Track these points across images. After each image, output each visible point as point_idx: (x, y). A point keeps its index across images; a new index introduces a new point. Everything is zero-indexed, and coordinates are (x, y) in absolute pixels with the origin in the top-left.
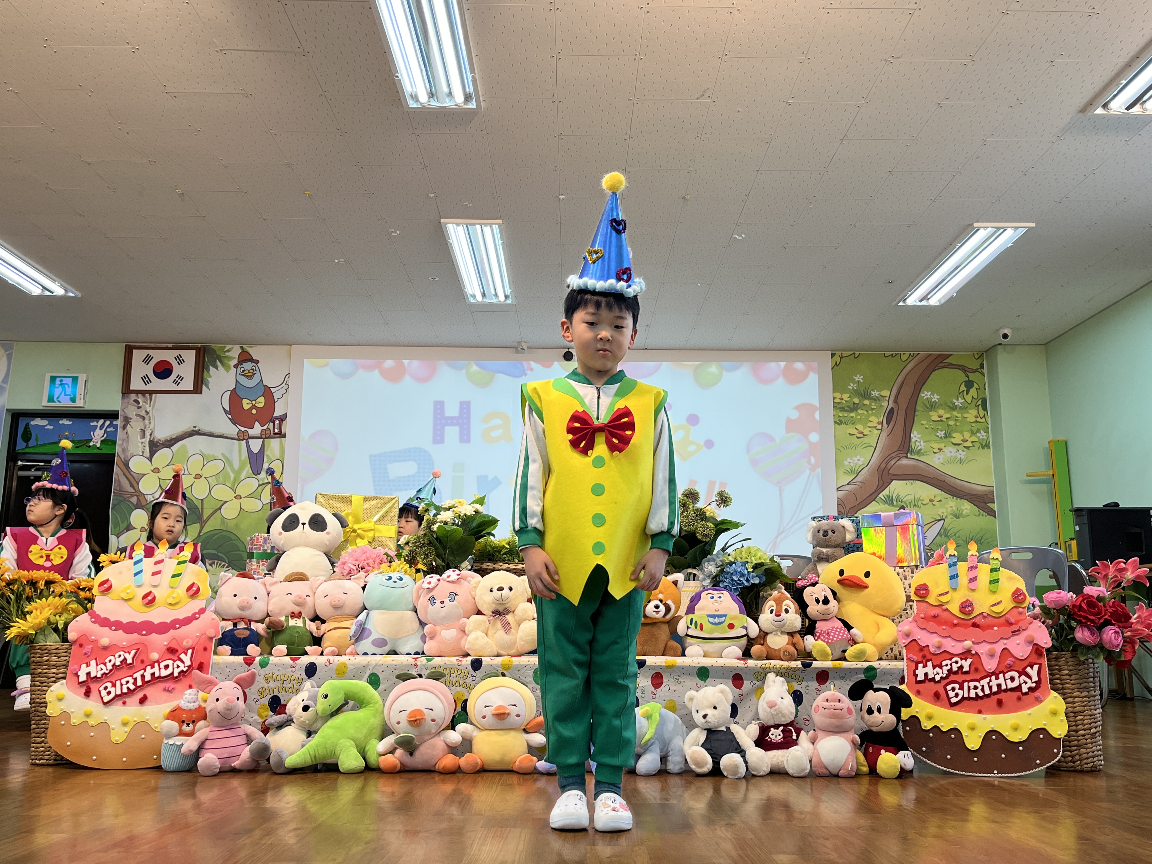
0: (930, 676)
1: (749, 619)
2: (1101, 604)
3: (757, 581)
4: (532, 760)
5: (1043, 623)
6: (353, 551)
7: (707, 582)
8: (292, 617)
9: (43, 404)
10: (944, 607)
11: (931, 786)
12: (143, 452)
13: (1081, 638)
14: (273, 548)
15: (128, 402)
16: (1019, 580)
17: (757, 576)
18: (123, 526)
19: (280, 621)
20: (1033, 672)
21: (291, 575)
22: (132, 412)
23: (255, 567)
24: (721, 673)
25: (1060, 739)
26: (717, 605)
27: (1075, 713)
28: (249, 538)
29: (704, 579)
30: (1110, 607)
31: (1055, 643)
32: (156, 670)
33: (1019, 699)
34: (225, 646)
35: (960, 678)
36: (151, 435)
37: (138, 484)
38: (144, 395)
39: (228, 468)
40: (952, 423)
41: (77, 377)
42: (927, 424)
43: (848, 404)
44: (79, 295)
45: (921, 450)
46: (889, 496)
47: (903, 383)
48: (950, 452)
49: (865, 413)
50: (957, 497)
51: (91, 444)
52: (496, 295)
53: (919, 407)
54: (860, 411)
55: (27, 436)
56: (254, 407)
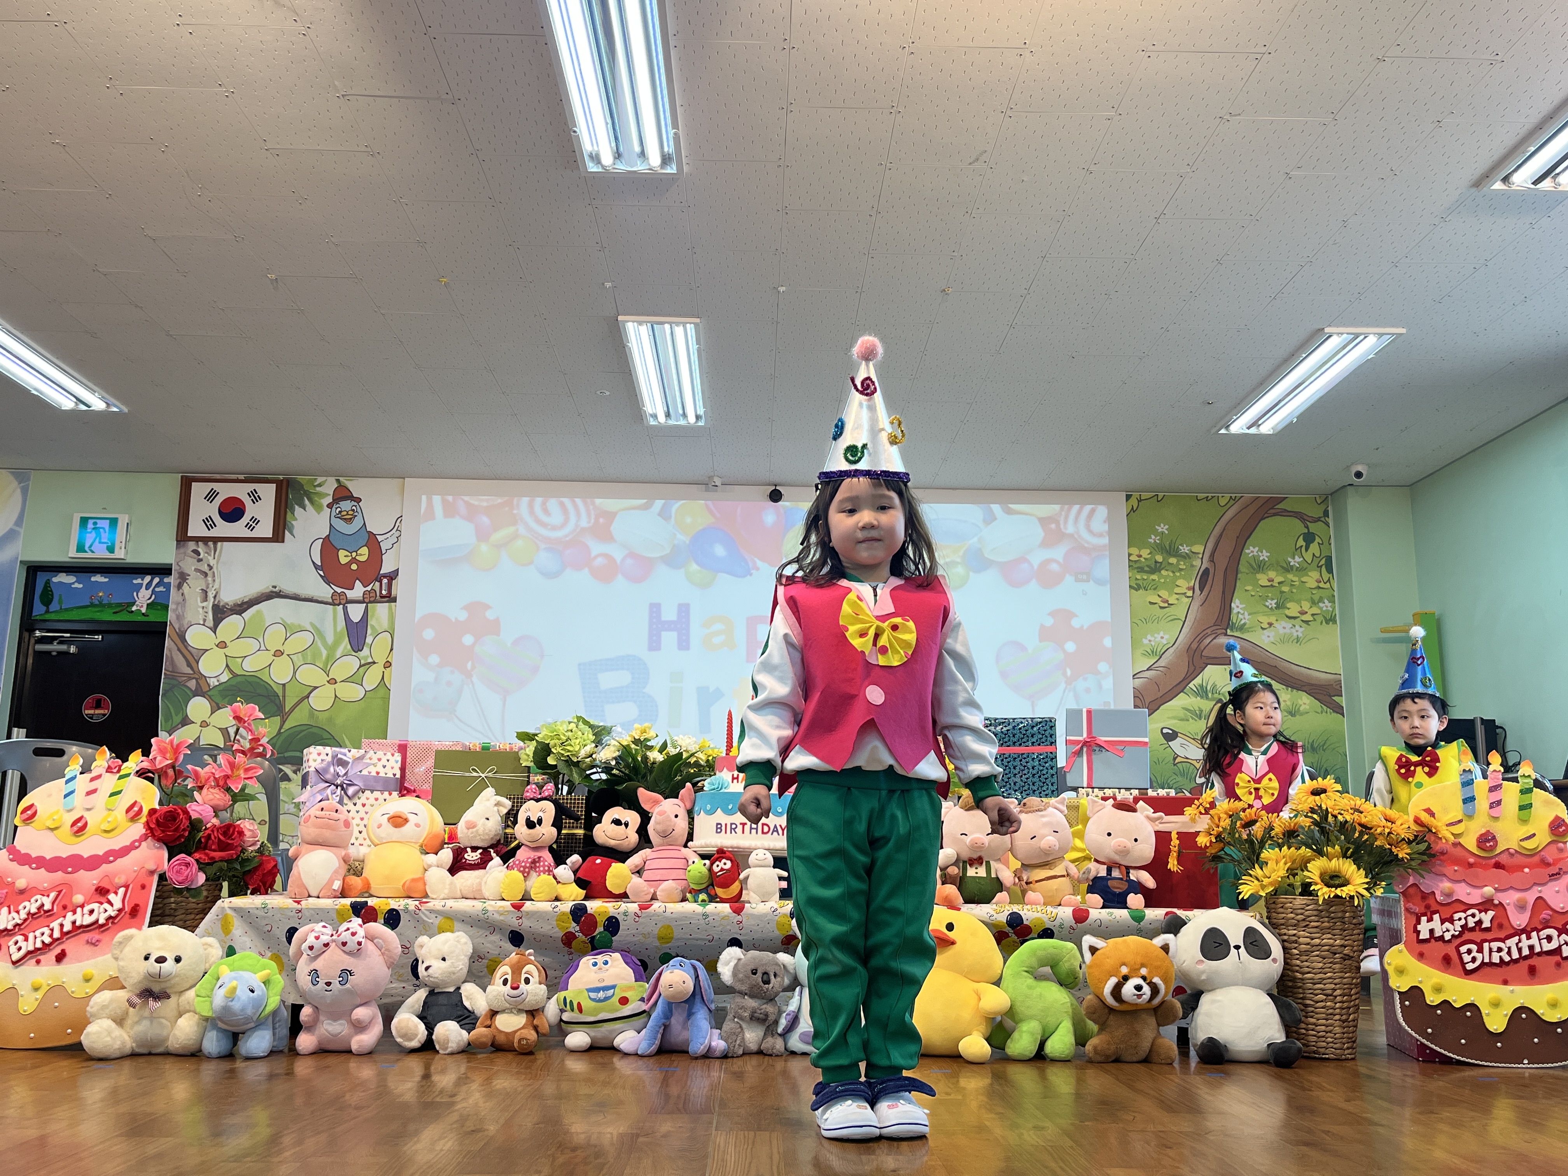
0: (1438, 933)
9: (69, 554)
10: (1456, 841)
12: (205, 620)
15: (185, 553)
16: (1559, 806)
18: (178, 719)
22: (189, 565)
33: (1558, 965)
35: (1478, 936)
36: (215, 597)
37: (198, 663)
38: (206, 544)
39: (319, 643)
40: (1285, 589)
41: (117, 519)
42: (1253, 590)
43: (1148, 563)
44: (126, 410)
45: (1245, 624)
46: (1202, 686)
47: (1221, 535)
48: (1284, 628)
49: (1171, 574)
50: (1293, 688)
51: (134, 608)
52: (684, 415)
53: (1242, 568)
54: (1164, 572)
55: (47, 598)
56: (354, 561)
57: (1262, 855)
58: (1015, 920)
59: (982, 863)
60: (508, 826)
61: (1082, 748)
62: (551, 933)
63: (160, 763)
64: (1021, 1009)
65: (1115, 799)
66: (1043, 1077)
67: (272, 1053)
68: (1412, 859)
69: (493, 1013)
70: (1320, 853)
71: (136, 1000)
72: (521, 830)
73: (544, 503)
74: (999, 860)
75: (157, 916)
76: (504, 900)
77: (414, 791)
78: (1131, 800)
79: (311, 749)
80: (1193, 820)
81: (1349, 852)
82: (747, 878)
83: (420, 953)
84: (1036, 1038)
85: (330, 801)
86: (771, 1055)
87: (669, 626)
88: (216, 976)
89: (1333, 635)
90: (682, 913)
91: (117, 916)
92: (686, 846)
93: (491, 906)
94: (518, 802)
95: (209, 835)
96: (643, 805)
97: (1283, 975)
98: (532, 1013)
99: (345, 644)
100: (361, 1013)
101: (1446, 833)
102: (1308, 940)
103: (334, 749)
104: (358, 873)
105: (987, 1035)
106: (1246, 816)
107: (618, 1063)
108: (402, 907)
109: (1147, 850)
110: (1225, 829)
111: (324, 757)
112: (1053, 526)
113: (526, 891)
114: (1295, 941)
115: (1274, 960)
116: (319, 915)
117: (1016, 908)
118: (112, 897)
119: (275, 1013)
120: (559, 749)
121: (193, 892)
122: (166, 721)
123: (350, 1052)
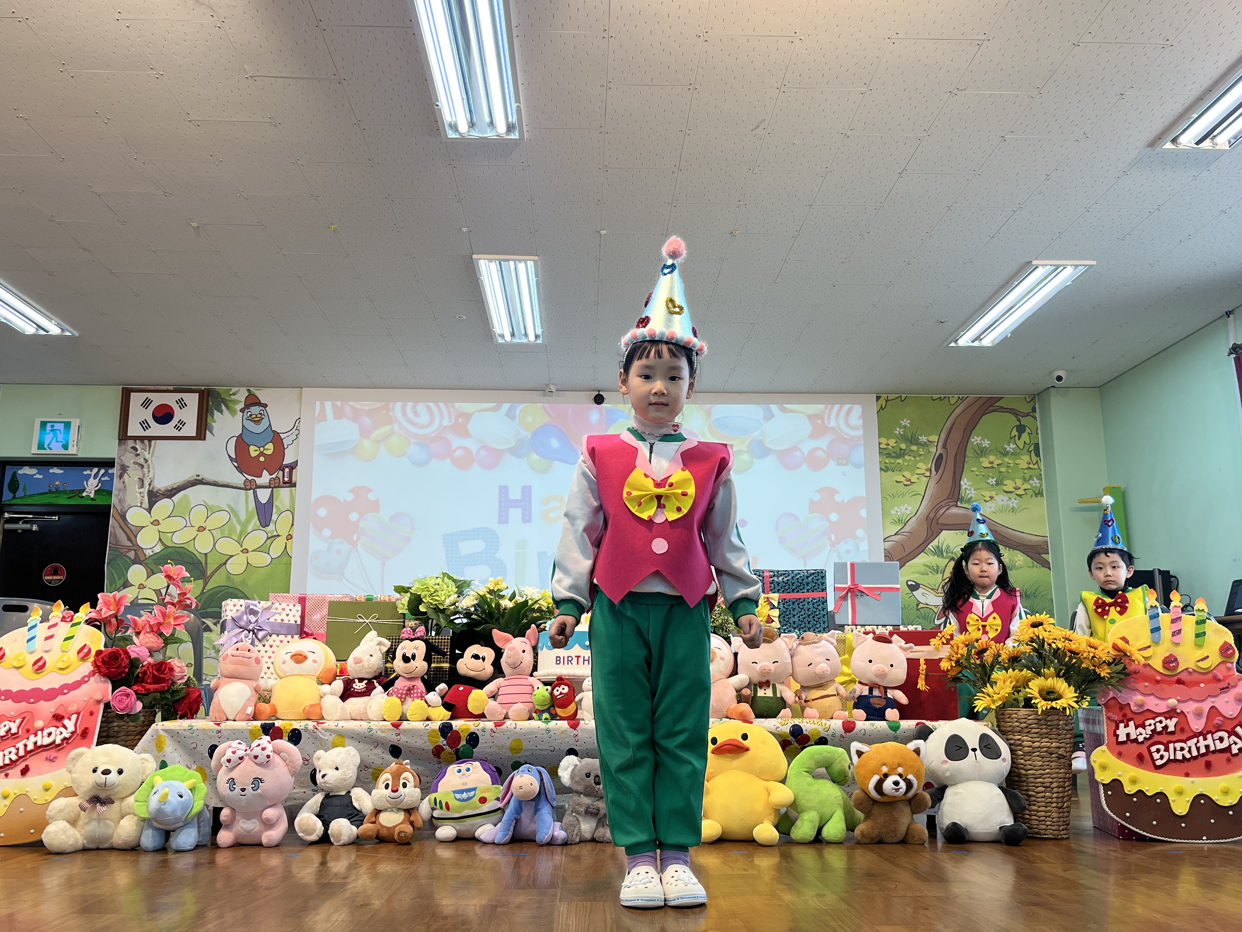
0: (1133, 737)
9: (34, 451)
10: (1146, 663)
12: (141, 503)
15: (125, 449)
16: (1226, 633)
18: (120, 582)
22: (129, 459)
33: (1229, 760)
35: (1164, 738)
36: (150, 484)
37: (136, 537)
38: (142, 442)
39: (234, 520)
40: (1003, 469)
42: (977, 471)
43: (894, 450)
44: (77, 334)
45: (971, 498)
46: (938, 547)
47: (951, 428)
48: (1002, 500)
49: (913, 459)
50: (1010, 548)
51: (84, 494)
52: (526, 335)
53: (968, 453)
54: (907, 457)
55: (14, 486)
56: (262, 454)
57: (992, 676)
58: (796, 731)
59: (769, 686)
60: (388, 661)
61: (847, 593)
62: (423, 746)
63: (105, 613)
64: (802, 802)
65: (874, 633)
66: (821, 856)
67: (197, 847)
68: (1111, 678)
69: (377, 812)
70: (1038, 674)
71: (87, 805)
72: (398, 664)
73: (414, 407)
74: (783, 683)
75: (103, 737)
76: (385, 720)
77: (312, 635)
78: (887, 634)
79: (229, 601)
80: (937, 649)
81: (1061, 673)
82: (581, 700)
83: (318, 764)
84: (815, 825)
85: (244, 642)
86: (602, 842)
87: (515, 504)
88: (151, 785)
89: (1040, 506)
90: (530, 729)
91: (70, 737)
92: (531, 675)
93: (375, 725)
94: (396, 641)
95: (145, 672)
96: (496, 643)
97: (1010, 772)
98: (409, 811)
99: (255, 521)
100: (270, 813)
101: (1138, 656)
102: (1030, 743)
103: (246, 601)
104: (267, 701)
105: (776, 823)
106: (979, 645)
107: (479, 851)
108: (302, 727)
109: (900, 674)
110: (962, 655)
111: (239, 608)
112: (819, 422)
113: (403, 713)
114: (1020, 745)
115: (1004, 760)
116: (235, 735)
117: (797, 721)
118: (66, 722)
119: (200, 814)
120: (429, 599)
121: (132, 717)
122: (111, 585)
123: (260, 845)
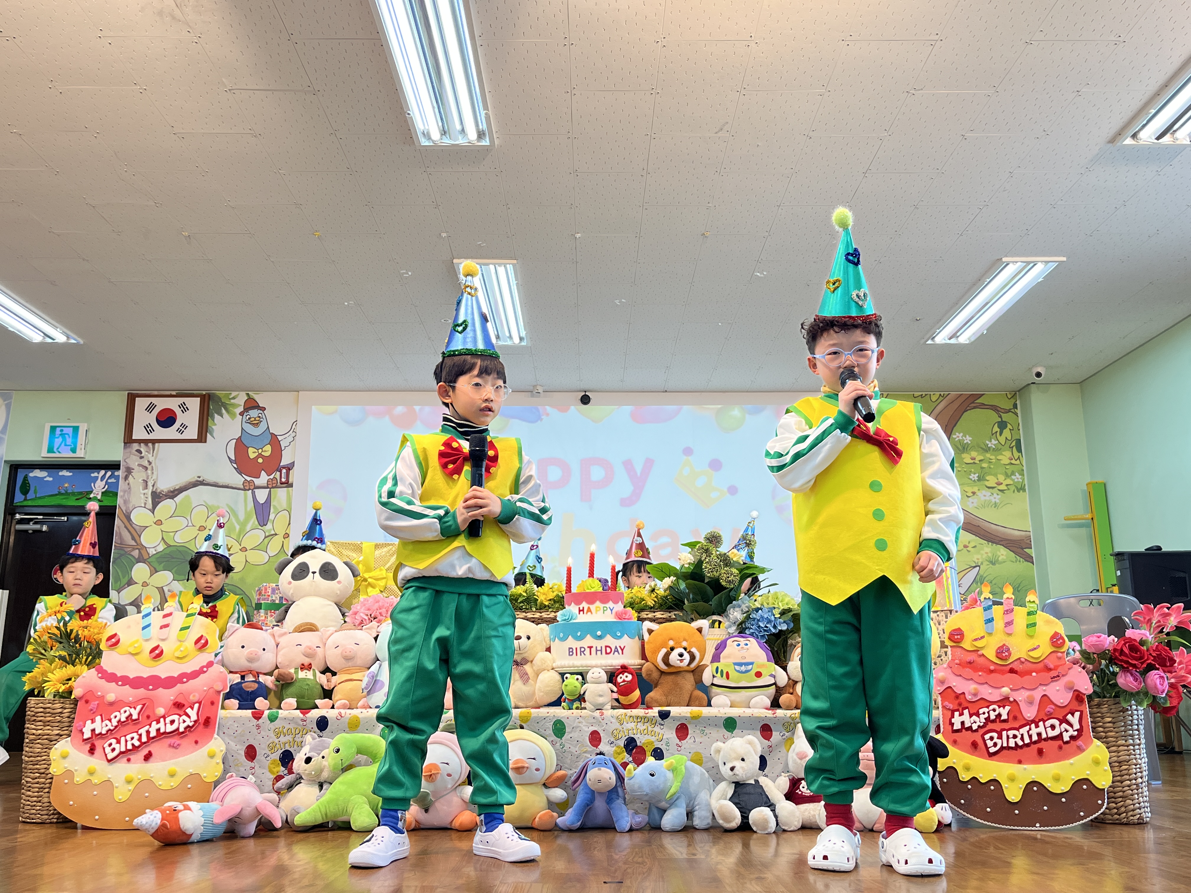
0: (966, 726)
1: (777, 667)
2: (1145, 648)
3: (784, 627)
4: (552, 816)
5: (1084, 668)
6: (365, 600)
7: (733, 630)
8: (301, 668)
9: (42, 455)
10: (979, 653)
11: (972, 840)
12: (145, 504)
13: (1123, 684)
14: (281, 598)
15: (130, 452)
16: (1057, 624)
17: (784, 622)
18: (125, 581)
19: (290, 673)
20: (1074, 720)
21: (301, 626)
22: (134, 462)
23: (263, 618)
24: (749, 723)
25: (1104, 789)
26: (744, 653)
27: (1119, 762)
28: (257, 589)
29: (730, 627)
30: (1154, 651)
31: (1098, 690)
32: (161, 725)
33: (1060, 748)
34: (232, 700)
35: (998, 726)
36: (153, 486)
37: (140, 537)
38: (146, 445)
40: (985, 465)
41: (78, 427)
44: (81, 342)
48: (986, 496)
50: (993, 542)
52: (511, 337)
55: (26, 488)
56: (260, 456)
89: (1023, 501)
122: (116, 582)
